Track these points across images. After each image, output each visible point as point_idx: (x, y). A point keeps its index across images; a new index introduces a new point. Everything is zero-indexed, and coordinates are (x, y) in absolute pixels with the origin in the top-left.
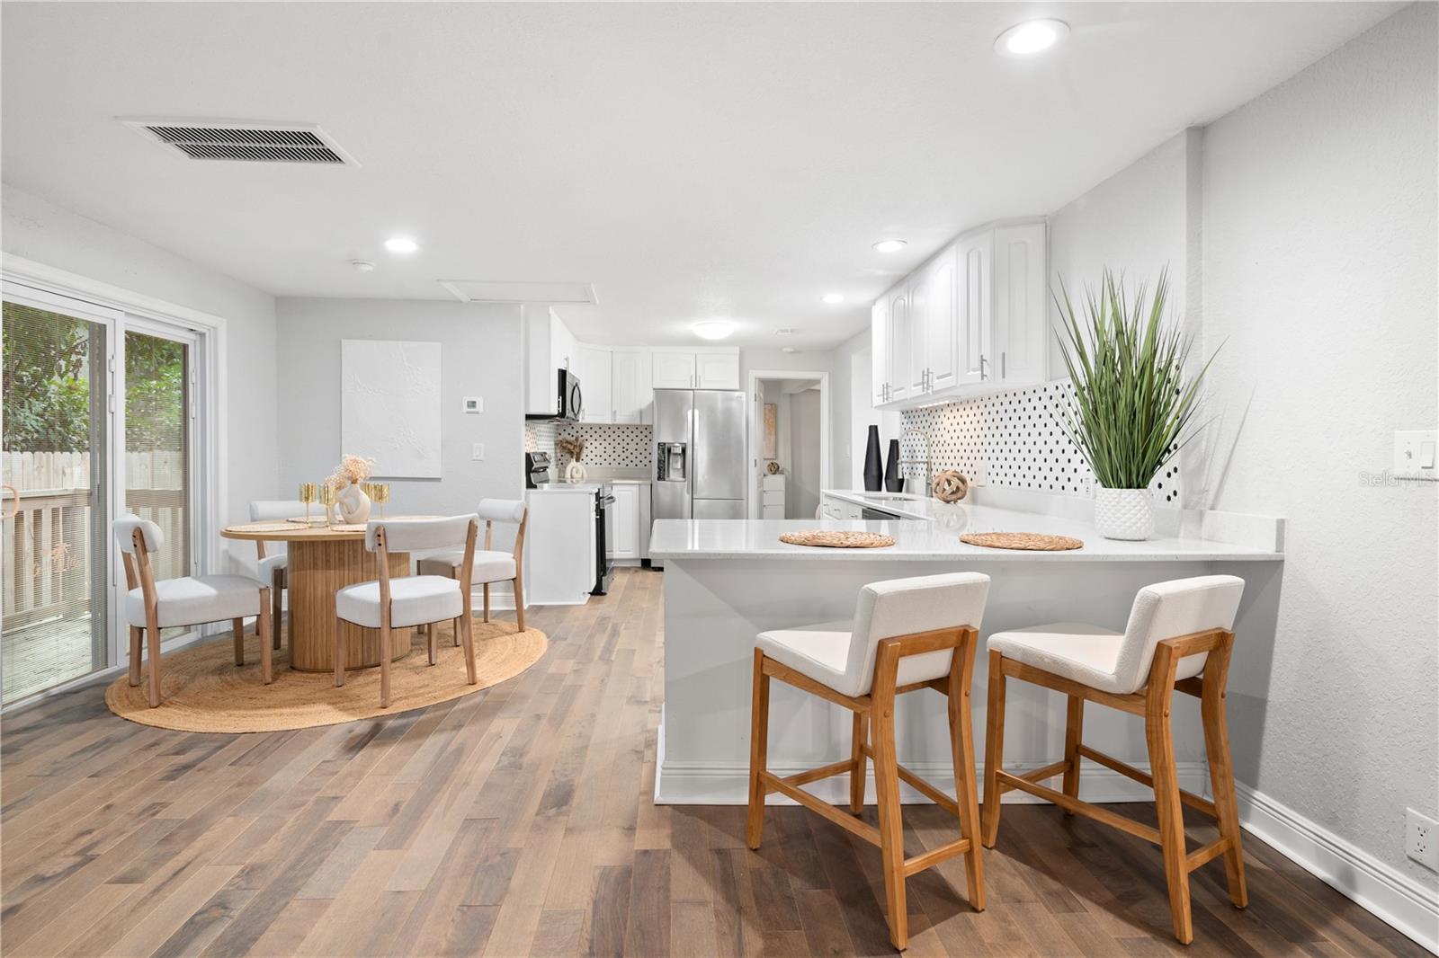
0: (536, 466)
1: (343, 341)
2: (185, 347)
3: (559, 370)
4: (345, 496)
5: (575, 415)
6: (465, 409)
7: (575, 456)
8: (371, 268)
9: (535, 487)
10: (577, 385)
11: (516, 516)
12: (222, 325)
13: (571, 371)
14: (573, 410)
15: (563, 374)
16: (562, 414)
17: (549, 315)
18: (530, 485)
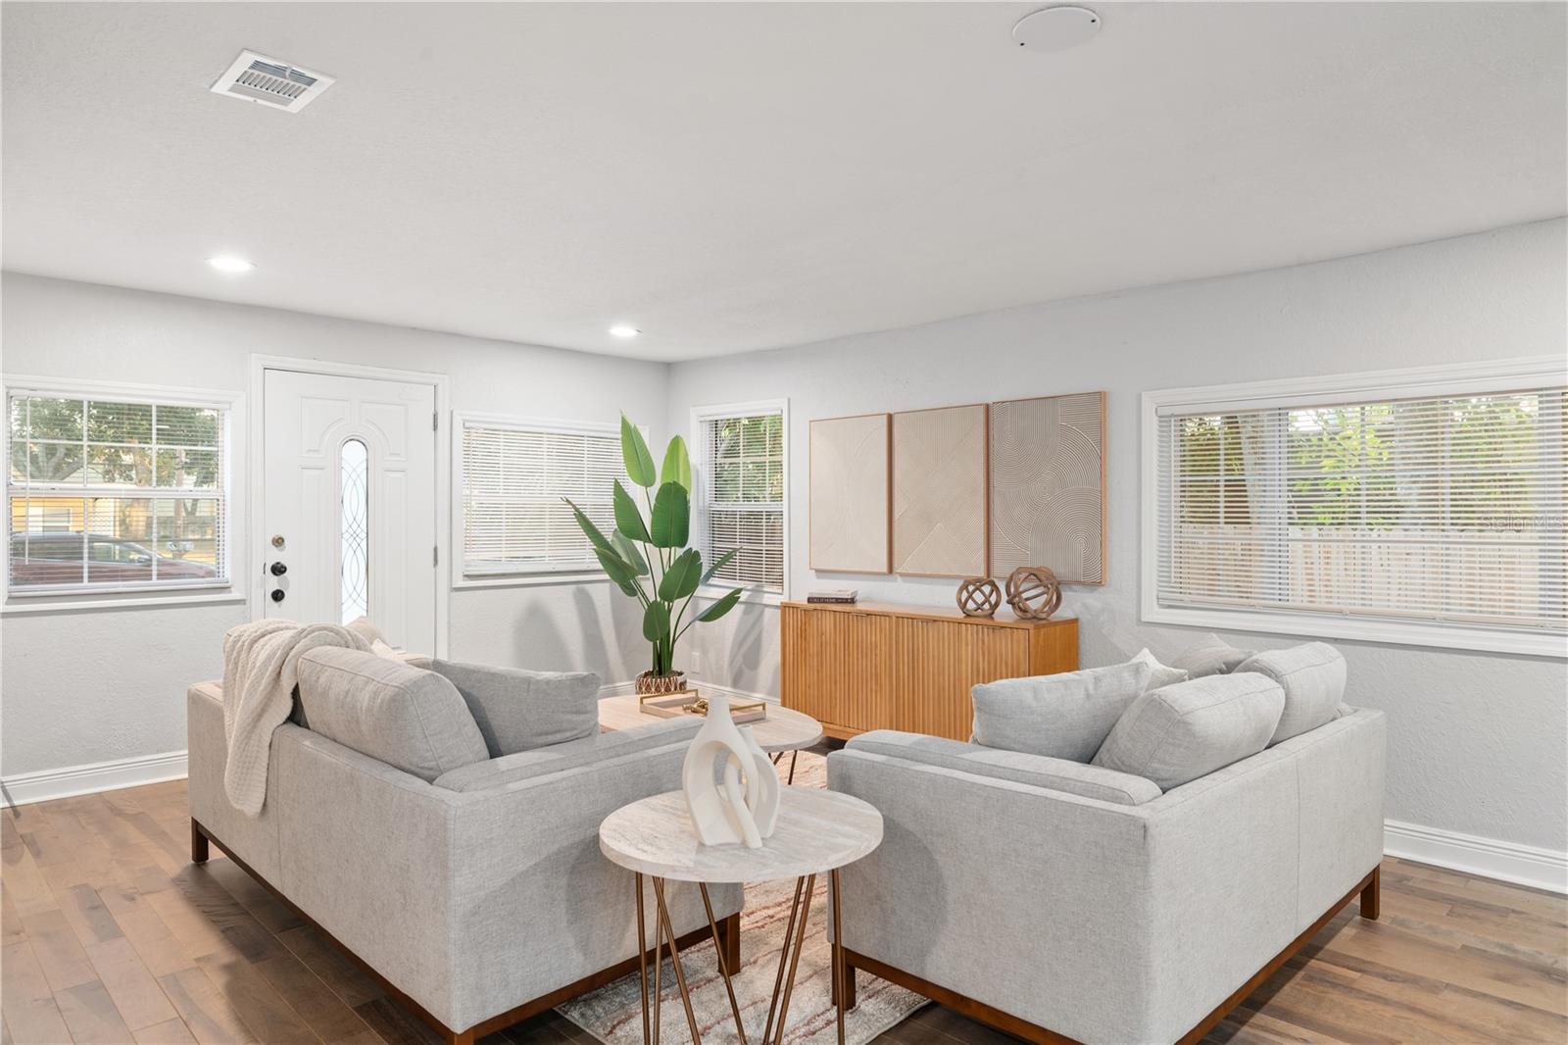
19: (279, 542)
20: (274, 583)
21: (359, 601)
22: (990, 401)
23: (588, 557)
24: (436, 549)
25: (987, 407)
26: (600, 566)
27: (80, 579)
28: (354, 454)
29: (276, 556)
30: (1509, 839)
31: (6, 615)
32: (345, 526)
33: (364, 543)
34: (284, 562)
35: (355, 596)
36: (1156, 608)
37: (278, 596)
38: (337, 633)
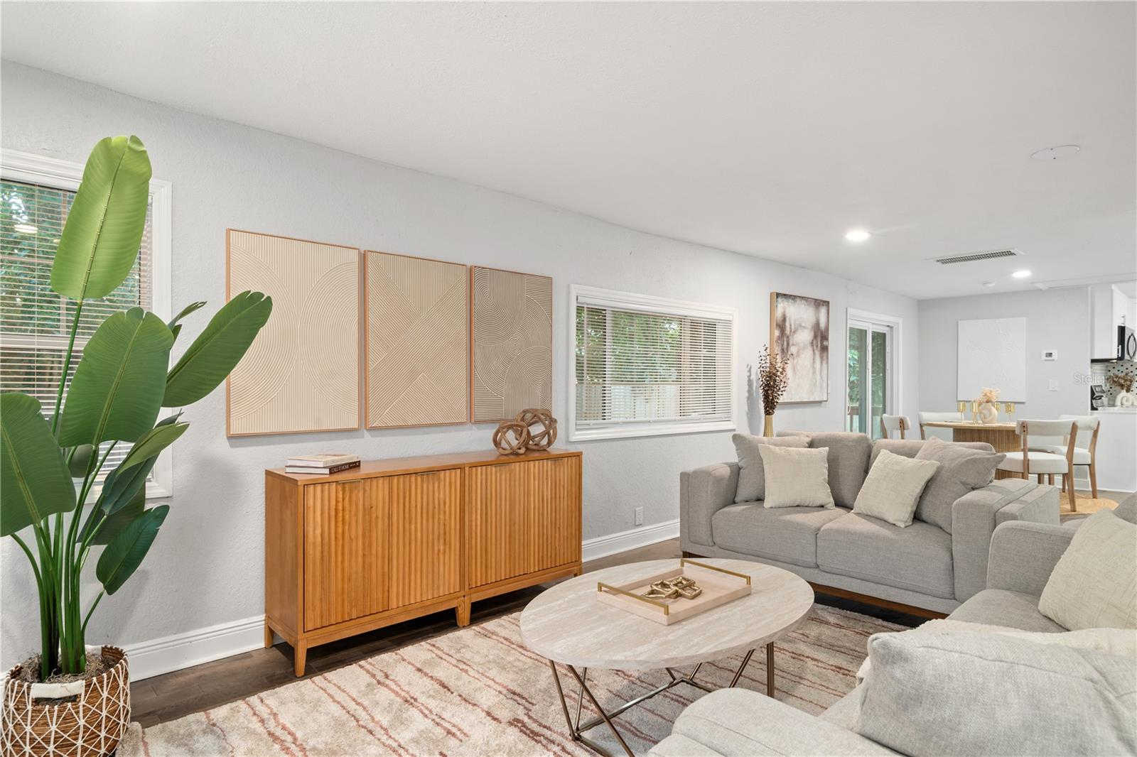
0: (1097, 394)
1: (959, 322)
2: (884, 334)
3: (1119, 327)
4: (983, 409)
5: (1131, 357)
6: (1044, 357)
7: (1125, 388)
8: (994, 284)
9: (1097, 409)
10: (1132, 335)
11: (1092, 425)
12: (900, 321)
13: (1128, 325)
14: (1129, 354)
15: (1122, 330)
16: (1121, 358)
17: (1112, 290)
18: (1093, 408)
25: (471, 269)
36: (575, 432)
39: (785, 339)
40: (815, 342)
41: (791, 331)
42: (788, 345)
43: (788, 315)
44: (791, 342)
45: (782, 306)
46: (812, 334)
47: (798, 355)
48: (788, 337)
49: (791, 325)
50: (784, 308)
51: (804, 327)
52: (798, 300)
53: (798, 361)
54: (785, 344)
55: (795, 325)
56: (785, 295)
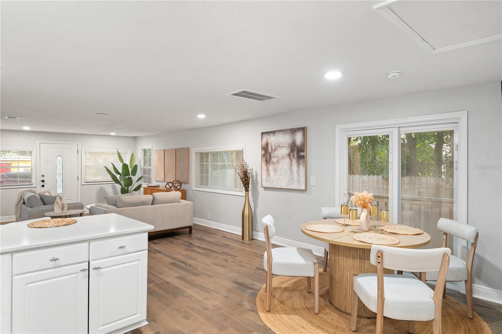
19: (43, 176)
20: (42, 184)
21: (61, 187)
22: (176, 148)
23: (109, 178)
24: (78, 177)
25: (176, 149)
26: (113, 180)
27: (18, 182)
28: (59, 159)
29: (42, 179)
30: (229, 225)
31: (1, 189)
32: (57, 173)
33: (62, 176)
34: (44, 180)
35: (60, 186)
36: (194, 187)
37: (43, 186)
38: (31, 191)
39: (268, 155)
40: (291, 154)
41: (272, 150)
42: (270, 157)
43: (269, 142)
44: (272, 156)
45: (265, 138)
46: (290, 149)
47: (278, 162)
48: (270, 154)
49: (272, 147)
50: (267, 139)
51: (283, 147)
52: (277, 133)
53: (277, 166)
54: (268, 157)
55: (275, 146)
56: (267, 132)
